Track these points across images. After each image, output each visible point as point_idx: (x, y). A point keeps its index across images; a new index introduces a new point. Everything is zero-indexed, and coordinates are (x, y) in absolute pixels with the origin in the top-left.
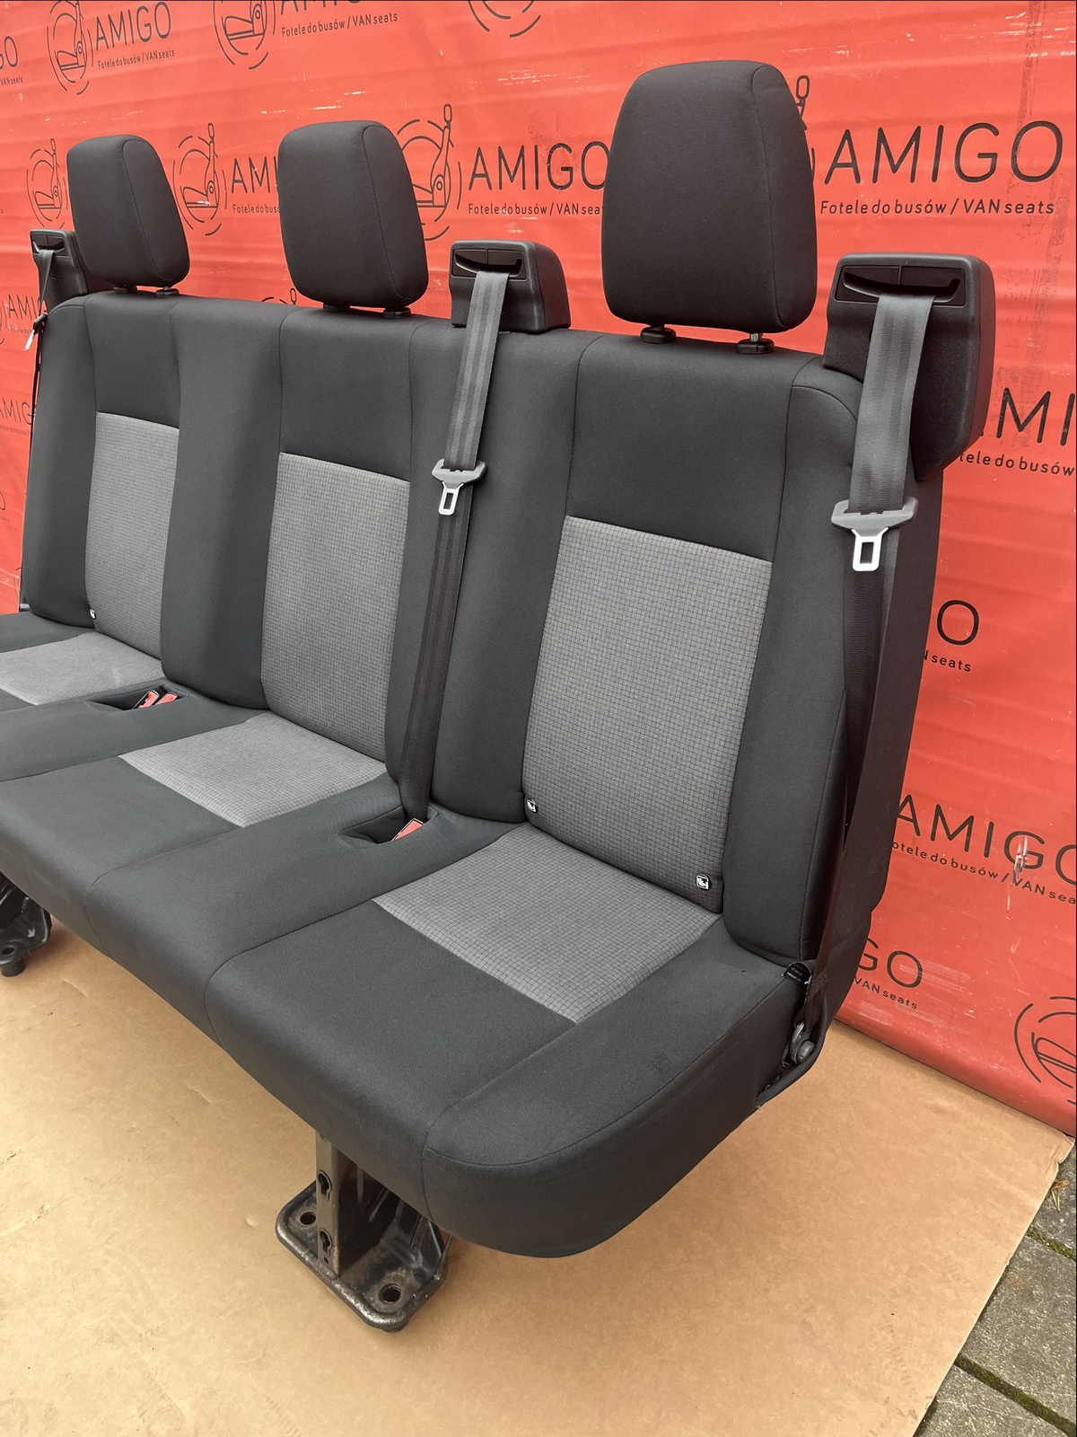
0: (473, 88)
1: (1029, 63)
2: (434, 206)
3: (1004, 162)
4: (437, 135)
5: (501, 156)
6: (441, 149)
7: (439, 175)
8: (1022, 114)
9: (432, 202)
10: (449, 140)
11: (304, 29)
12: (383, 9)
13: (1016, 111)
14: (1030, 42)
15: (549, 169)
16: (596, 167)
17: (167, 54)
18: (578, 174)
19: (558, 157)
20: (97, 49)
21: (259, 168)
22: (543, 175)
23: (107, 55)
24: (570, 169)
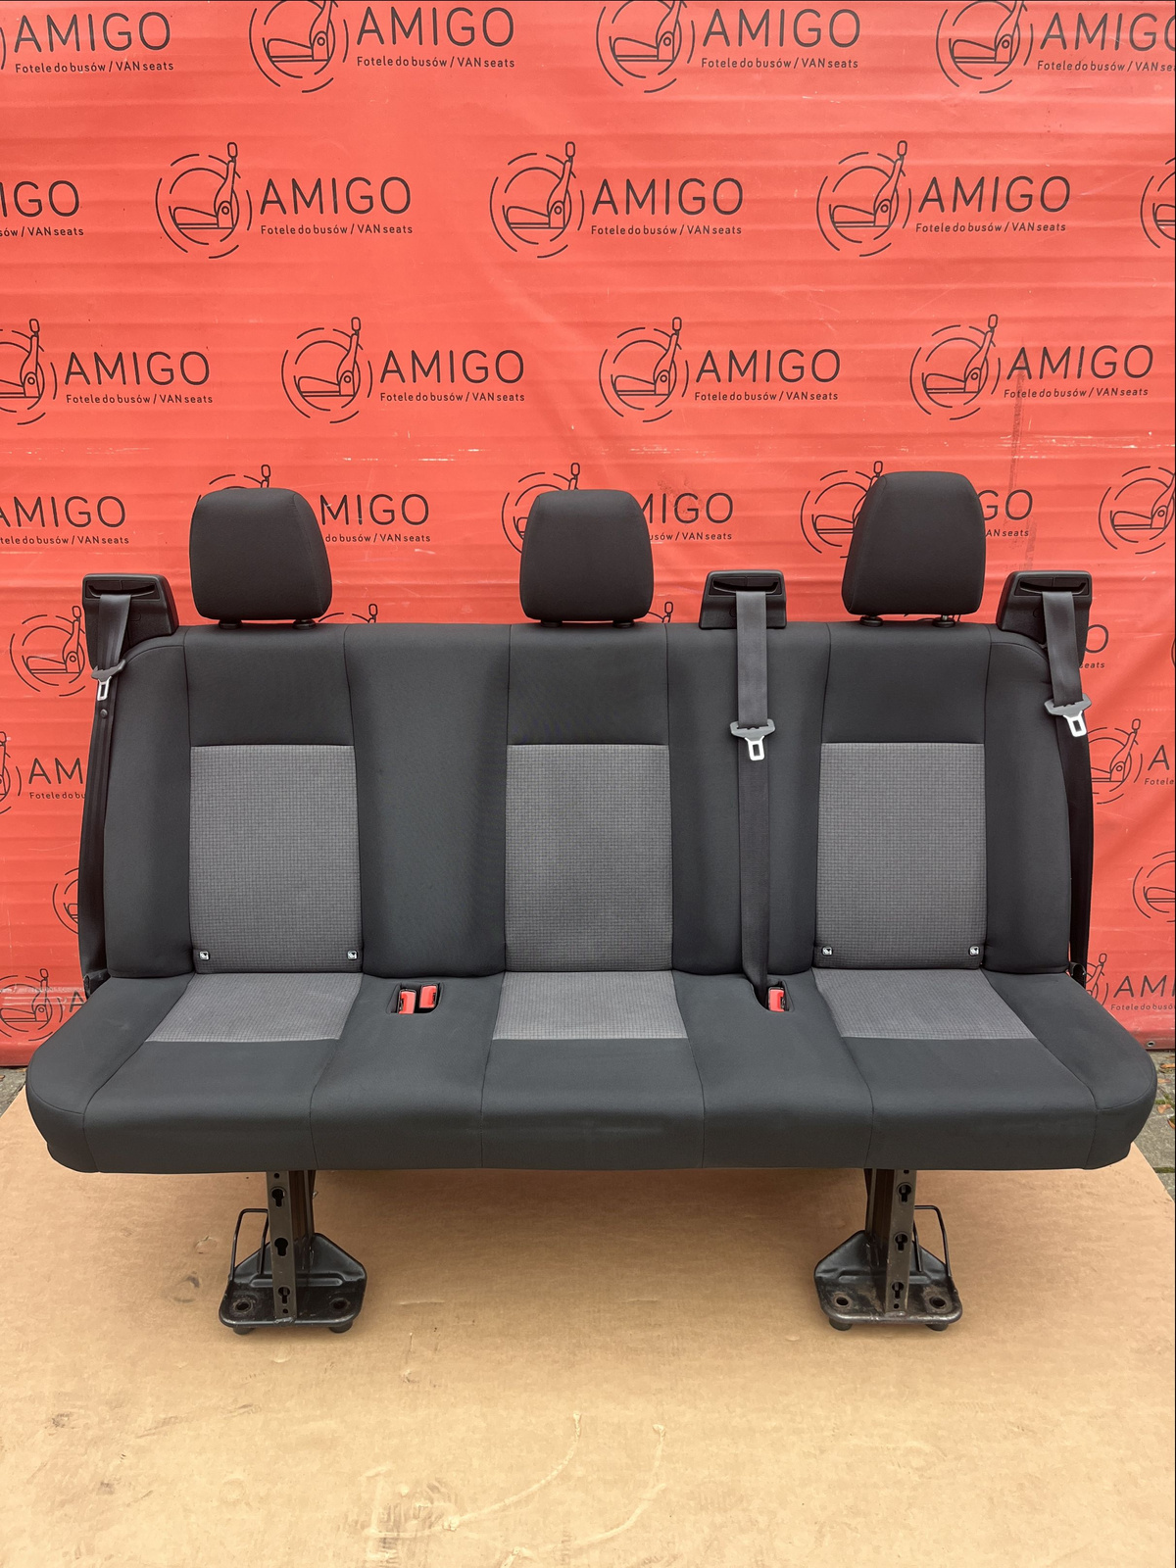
0: (604, 454)
1: (1014, 461)
3: (1002, 510)
4: (563, 484)
8: (1011, 485)
11: (411, 397)
12: (509, 390)
13: (1008, 484)
14: (1014, 451)
15: (676, 509)
16: (719, 509)
17: (200, 400)
18: (702, 514)
19: (685, 502)
20: (67, 383)
21: (334, 504)
22: (671, 514)
23: (84, 391)
24: (696, 510)
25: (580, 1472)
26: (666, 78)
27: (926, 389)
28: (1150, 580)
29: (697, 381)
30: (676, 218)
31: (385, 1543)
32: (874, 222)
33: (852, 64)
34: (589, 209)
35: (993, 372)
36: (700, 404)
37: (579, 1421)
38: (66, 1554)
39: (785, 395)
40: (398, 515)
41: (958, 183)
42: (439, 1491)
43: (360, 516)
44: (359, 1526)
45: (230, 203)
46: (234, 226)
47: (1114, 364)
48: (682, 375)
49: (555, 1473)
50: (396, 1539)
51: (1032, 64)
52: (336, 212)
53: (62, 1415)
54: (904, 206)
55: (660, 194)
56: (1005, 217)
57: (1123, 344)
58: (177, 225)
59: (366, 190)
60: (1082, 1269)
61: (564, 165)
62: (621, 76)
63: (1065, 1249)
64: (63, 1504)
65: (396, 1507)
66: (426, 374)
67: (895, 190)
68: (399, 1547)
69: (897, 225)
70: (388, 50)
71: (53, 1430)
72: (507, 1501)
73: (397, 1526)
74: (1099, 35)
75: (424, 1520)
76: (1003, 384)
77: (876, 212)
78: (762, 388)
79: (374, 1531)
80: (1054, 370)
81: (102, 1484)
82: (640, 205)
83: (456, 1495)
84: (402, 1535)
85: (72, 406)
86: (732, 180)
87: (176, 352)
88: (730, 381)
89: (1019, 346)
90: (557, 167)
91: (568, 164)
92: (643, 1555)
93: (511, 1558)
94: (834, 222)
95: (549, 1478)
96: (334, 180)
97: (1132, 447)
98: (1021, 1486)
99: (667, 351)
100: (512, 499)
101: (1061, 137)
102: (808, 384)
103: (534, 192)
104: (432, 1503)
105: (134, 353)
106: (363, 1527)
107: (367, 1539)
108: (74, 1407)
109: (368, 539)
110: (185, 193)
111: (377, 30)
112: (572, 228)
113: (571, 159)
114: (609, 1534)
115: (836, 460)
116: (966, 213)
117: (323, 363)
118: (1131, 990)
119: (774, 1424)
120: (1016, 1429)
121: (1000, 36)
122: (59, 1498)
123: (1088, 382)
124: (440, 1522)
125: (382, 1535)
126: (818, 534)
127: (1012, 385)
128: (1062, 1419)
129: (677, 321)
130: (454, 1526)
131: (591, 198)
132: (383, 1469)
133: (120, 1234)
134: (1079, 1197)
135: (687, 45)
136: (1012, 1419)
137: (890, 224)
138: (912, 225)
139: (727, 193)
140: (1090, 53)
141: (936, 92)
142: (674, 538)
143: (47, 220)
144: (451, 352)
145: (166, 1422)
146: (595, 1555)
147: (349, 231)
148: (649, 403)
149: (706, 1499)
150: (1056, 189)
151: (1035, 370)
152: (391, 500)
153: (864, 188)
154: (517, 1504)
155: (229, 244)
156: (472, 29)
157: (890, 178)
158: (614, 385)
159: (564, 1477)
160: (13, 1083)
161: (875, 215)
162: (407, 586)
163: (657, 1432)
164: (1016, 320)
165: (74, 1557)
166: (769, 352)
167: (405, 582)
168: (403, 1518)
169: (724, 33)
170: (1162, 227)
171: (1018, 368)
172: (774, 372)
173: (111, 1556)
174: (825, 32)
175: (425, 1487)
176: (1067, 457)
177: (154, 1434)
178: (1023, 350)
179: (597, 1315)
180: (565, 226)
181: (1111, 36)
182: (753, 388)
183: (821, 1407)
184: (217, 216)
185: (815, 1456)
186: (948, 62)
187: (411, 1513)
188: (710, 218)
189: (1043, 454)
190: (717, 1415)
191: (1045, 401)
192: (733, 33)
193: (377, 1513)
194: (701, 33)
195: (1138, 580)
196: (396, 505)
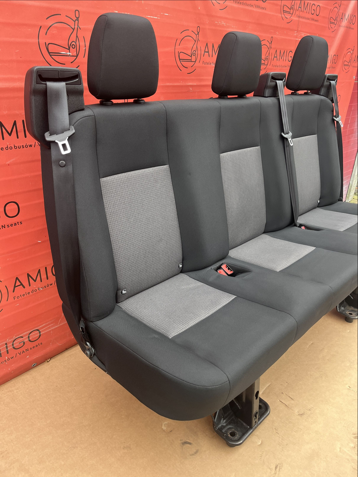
0: (207, 23)
1: (296, 40)
2: (191, 61)
4: (194, 36)
5: (213, 46)
6: (195, 41)
7: (194, 51)
9: (191, 60)
10: (198, 39)
14: (296, 37)
35: (295, 7)
36: (235, 5)
39: (255, 6)
100: (178, 42)
191: (303, 20)
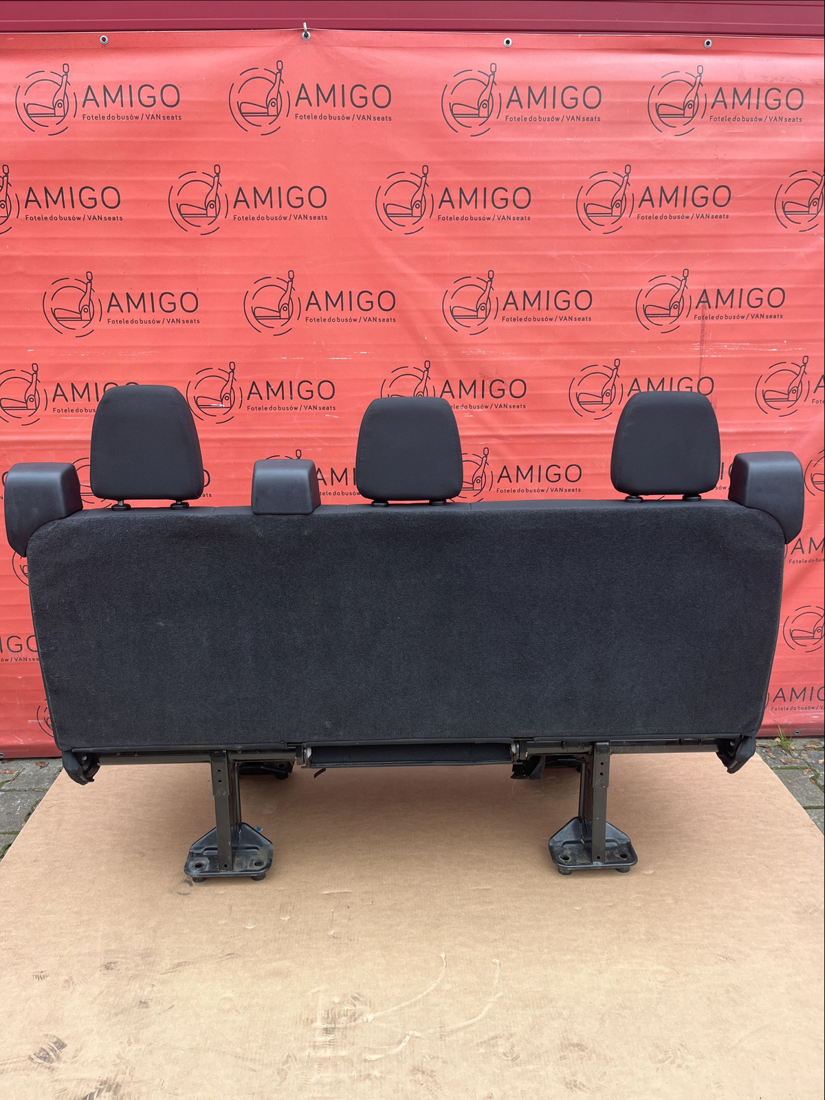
1: (701, 358)
3: (695, 389)
4: (419, 374)
6: (422, 380)
8: (700, 374)
10: (427, 376)
11: (324, 320)
12: (385, 315)
13: (698, 373)
14: (701, 352)
15: (490, 390)
16: (518, 389)
17: (192, 322)
18: (507, 392)
19: (496, 385)
20: (108, 312)
21: (275, 386)
22: (487, 392)
23: (120, 317)
24: (503, 390)
25: (448, 987)
26: (484, 128)
27: (646, 315)
28: (789, 433)
29: (504, 310)
30: (490, 211)
31: (327, 1031)
32: (612, 213)
33: (597, 119)
34: (437, 205)
35: (687, 304)
36: (506, 324)
37: (445, 958)
38: (121, 1043)
39: (558, 318)
40: (315, 394)
41: (662, 190)
42: (359, 1000)
43: (291, 394)
44: (309, 1022)
45: (215, 202)
46: (217, 216)
47: (761, 299)
48: (494, 306)
49: (432, 988)
50: (334, 1028)
51: (707, 117)
52: (280, 207)
53: (111, 963)
54: (629, 204)
55: (480, 196)
56: (691, 211)
57: (767, 287)
58: (181, 215)
59: (300, 194)
60: (759, 865)
61: (422, 179)
62: (457, 126)
63: (748, 854)
64: (116, 1015)
65: (332, 1010)
66: (335, 306)
67: (624, 194)
68: (336, 1033)
69: (625, 215)
70: (315, 110)
71: (106, 972)
72: (403, 1005)
73: (334, 1021)
74: (747, 101)
75: (351, 1017)
76: (693, 312)
77: (612, 207)
78: (544, 314)
79: (319, 1024)
80: (724, 303)
81: (141, 1002)
82: (468, 203)
83: (370, 1002)
84: (337, 1026)
85: (111, 326)
86: (524, 188)
87: (178, 292)
88: (524, 309)
89: (702, 288)
90: (417, 180)
91: (424, 178)
92: (492, 1034)
93: (408, 1038)
94: (587, 214)
95: (428, 991)
96: (279, 188)
97: (775, 350)
98: (728, 991)
99: (485, 291)
100: (387, 383)
101: (725, 162)
102: (573, 311)
103: (403, 195)
104: (355, 1006)
105: (152, 293)
106: (312, 1022)
107: (315, 1029)
108: (118, 958)
109: (296, 409)
110: (186, 196)
111: (308, 98)
112: (426, 216)
113: (425, 175)
114: (469, 1022)
115: (591, 358)
116: (667, 208)
117: (270, 299)
118: (783, 697)
119: (569, 957)
120: (722, 959)
121: (686, 101)
122: (113, 1011)
123: (746, 310)
124: (361, 1017)
125: (325, 1026)
126: (580, 405)
127: (699, 312)
128: (751, 952)
129: (491, 273)
130: (370, 1020)
131: (438, 198)
132: (322, 988)
133: (137, 856)
134: (755, 823)
135: (496, 108)
136: (719, 953)
137: (621, 215)
138: (634, 215)
139: (522, 196)
140: (742, 110)
141: (649, 135)
142: (489, 408)
143: (100, 210)
144: (350, 292)
145: (179, 965)
146: (461, 1034)
147: (288, 218)
148: (474, 323)
149: (529, 1001)
150: (723, 193)
151: (713, 303)
152: (311, 384)
153: (605, 193)
154: (409, 1006)
155: (213, 226)
156: (366, 98)
157: (621, 187)
158: (452, 312)
159: (438, 990)
160: (54, 767)
161: (612, 209)
162: (321, 438)
163: (495, 964)
164: (701, 273)
165: (127, 1045)
166: (548, 291)
167: (320, 436)
168: (337, 1017)
169: (519, 100)
170: (788, 216)
171: (703, 302)
172: (552, 304)
173: (151, 1044)
174: (580, 100)
175: (350, 998)
176: (734, 356)
177: (172, 972)
178: (705, 291)
179: (451, 897)
180: (422, 216)
181: (754, 101)
182: (538, 315)
183: (598, 948)
184: (206, 210)
185: (596, 975)
186: (655, 117)
187: (342, 1013)
188: (511, 211)
189: (720, 354)
190: (532, 953)
191: (720, 322)
192: (524, 101)
193: (320, 1014)
194: (505, 100)
195: (781, 433)
196: (314, 387)
